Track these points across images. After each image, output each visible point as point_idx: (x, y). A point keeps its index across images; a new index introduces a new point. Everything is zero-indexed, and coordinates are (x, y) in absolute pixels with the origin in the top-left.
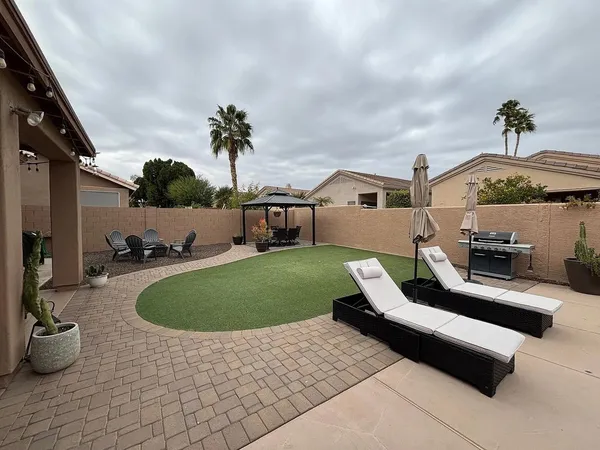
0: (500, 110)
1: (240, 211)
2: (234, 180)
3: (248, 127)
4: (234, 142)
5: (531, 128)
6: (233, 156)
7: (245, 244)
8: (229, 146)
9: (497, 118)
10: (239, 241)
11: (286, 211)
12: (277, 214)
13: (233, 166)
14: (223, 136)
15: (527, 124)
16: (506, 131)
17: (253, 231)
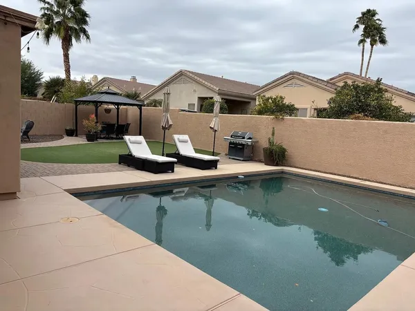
0: (360, 18)
1: (72, 105)
2: (68, 71)
3: (84, 14)
4: (68, 29)
5: (383, 41)
6: (67, 44)
7: (76, 136)
8: (63, 33)
9: (357, 27)
10: (71, 133)
11: (118, 109)
12: (108, 111)
13: (66, 56)
14: (56, 21)
15: (380, 37)
16: (362, 41)
17: (84, 123)
